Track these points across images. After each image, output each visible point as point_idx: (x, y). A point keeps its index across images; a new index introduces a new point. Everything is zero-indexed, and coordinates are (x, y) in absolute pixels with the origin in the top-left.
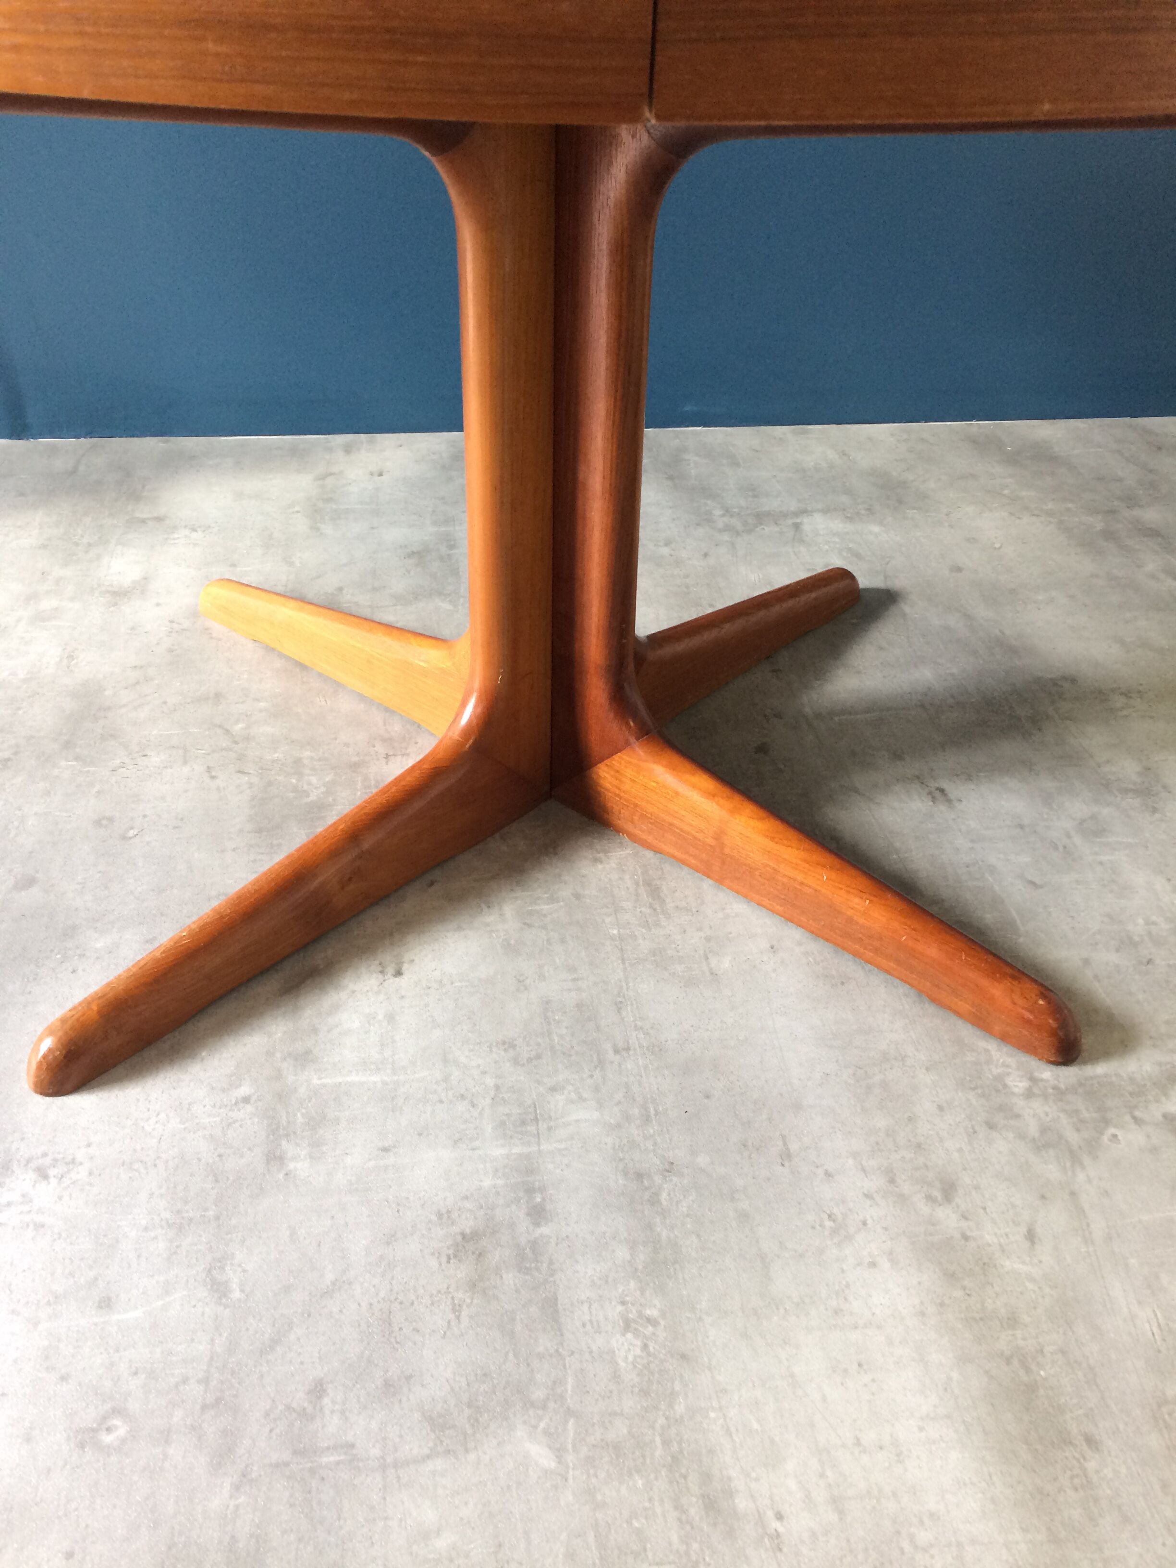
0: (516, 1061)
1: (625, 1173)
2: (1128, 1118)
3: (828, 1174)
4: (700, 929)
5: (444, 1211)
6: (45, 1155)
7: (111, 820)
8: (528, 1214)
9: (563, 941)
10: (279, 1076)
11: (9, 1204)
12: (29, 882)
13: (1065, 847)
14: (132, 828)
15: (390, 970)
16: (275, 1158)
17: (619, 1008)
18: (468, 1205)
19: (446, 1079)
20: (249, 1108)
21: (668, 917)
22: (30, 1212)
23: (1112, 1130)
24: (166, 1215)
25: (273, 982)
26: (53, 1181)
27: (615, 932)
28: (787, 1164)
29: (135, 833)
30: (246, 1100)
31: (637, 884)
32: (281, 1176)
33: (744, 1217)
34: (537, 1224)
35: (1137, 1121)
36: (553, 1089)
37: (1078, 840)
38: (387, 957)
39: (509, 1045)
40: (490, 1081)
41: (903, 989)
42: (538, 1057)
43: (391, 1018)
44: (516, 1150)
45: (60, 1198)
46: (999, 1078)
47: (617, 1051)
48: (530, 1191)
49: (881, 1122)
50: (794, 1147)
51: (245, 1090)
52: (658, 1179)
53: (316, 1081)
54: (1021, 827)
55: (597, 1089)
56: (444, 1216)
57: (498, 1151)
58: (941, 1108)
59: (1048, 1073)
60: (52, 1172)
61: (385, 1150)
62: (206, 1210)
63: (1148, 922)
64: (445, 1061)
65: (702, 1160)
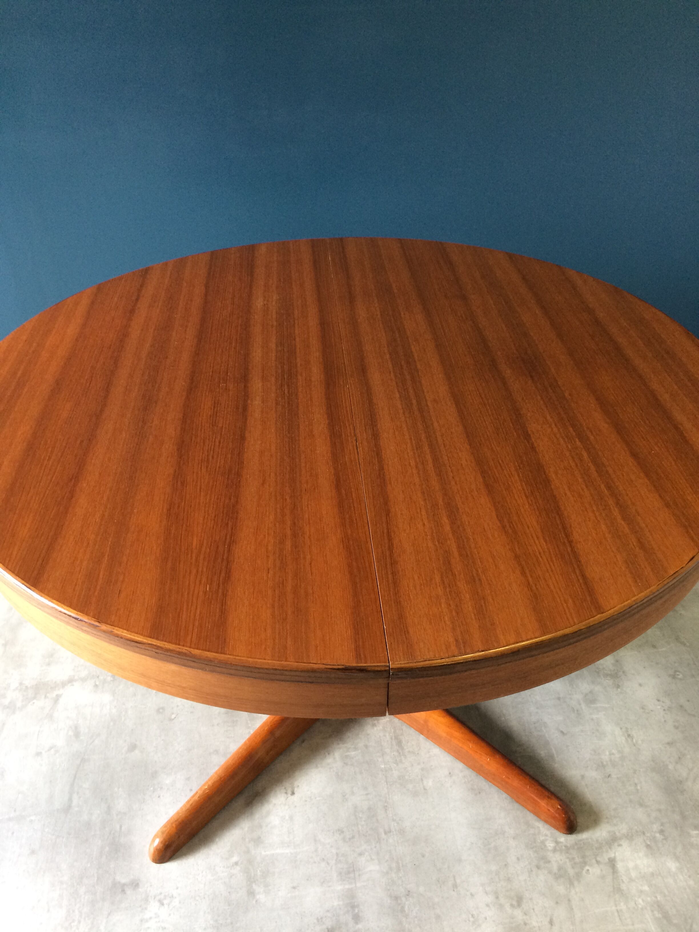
0: (344, 840)
1: (390, 896)
2: (594, 861)
3: (472, 895)
4: (419, 764)
5: (319, 918)
6: (161, 894)
7: (163, 708)
8: (353, 919)
9: (361, 773)
10: (248, 852)
11: (151, 918)
12: (133, 747)
13: (577, 711)
14: (173, 714)
15: (289, 792)
16: (251, 893)
17: (386, 808)
18: (329, 915)
19: (316, 851)
20: (238, 868)
21: (405, 757)
22: (159, 922)
23: (587, 868)
24: (212, 922)
25: (241, 801)
26: (166, 906)
27: (383, 766)
28: (455, 890)
29: (175, 716)
30: (236, 863)
31: (392, 738)
32: (254, 902)
33: (438, 917)
34: (357, 923)
35: (598, 862)
36: (360, 854)
37: (583, 706)
38: (287, 784)
39: (341, 831)
40: (334, 851)
41: (505, 795)
42: (353, 837)
43: (291, 818)
44: (347, 886)
45: (170, 915)
46: (543, 842)
47: (386, 833)
48: (353, 907)
49: (494, 868)
50: (458, 881)
51: (235, 859)
52: (403, 899)
53: (263, 853)
54: (559, 699)
55: (378, 854)
56: (320, 920)
57: (339, 888)
58: (518, 859)
59: (564, 839)
60: (165, 902)
61: (294, 888)
62: (227, 919)
63: (611, 754)
64: (315, 840)
65: (421, 889)
